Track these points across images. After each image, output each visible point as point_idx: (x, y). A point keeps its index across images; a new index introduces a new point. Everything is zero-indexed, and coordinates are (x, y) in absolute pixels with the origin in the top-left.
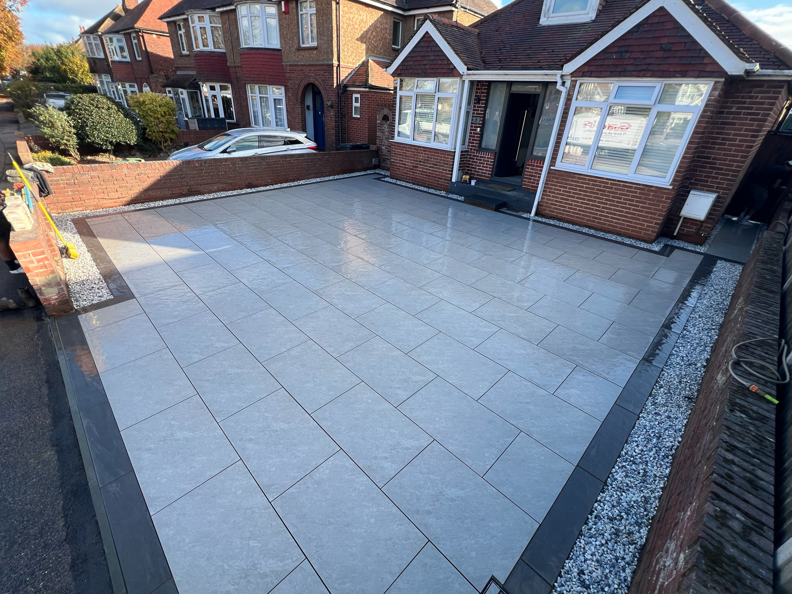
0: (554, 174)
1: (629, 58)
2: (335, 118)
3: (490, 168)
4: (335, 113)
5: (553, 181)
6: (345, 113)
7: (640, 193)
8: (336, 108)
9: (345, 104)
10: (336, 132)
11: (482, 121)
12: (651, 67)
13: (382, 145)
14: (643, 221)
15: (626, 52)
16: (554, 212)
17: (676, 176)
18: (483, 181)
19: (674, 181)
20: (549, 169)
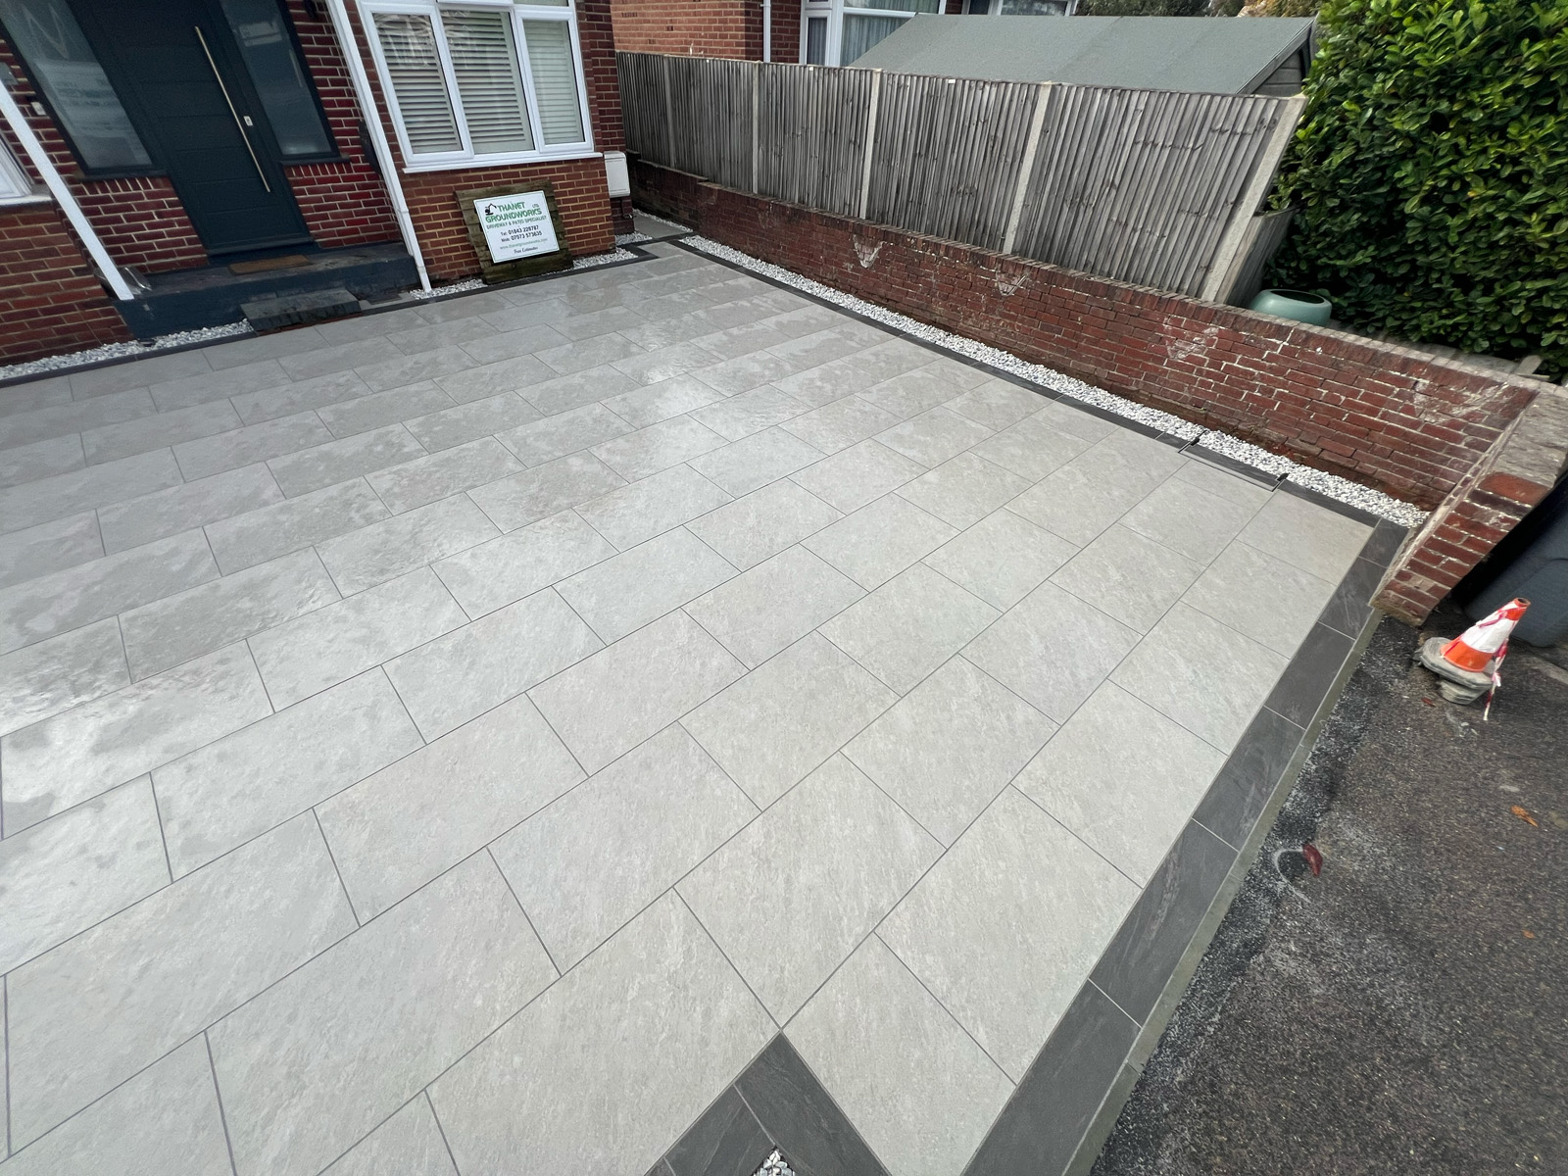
0: (413, 183)
3: (180, 223)
16: (461, 265)
17: (595, 135)
18: (187, 268)
19: (597, 142)
20: (401, 176)
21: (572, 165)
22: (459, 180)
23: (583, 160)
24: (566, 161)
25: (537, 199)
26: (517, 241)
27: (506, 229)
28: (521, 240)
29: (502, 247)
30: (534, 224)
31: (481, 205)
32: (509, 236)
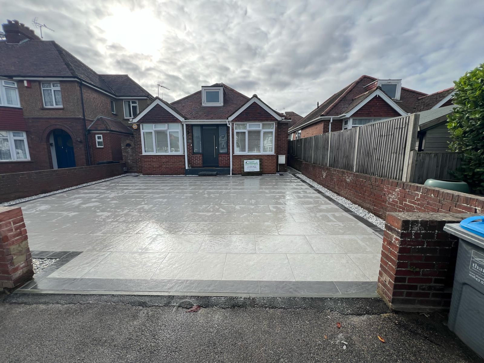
0: (234, 157)
1: (250, 116)
2: (85, 148)
3: (201, 161)
4: (84, 145)
5: (236, 160)
6: (90, 146)
7: (267, 158)
8: (84, 143)
9: (90, 140)
10: (86, 157)
11: (192, 141)
12: (257, 119)
13: (127, 160)
14: (271, 167)
15: (248, 114)
16: (239, 172)
17: (275, 151)
18: (199, 167)
19: (275, 152)
20: (233, 155)
21: (268, 156)
22: (243, 157)
23: (271, 155)
24: (267, 155)
25: (258, 161)
26: (250, 168)
27: (249, 166)
28: (252, 168)
29: (247, 169)
30: (255, 165)
31: (245, 161)
32: (249, 167)
